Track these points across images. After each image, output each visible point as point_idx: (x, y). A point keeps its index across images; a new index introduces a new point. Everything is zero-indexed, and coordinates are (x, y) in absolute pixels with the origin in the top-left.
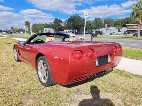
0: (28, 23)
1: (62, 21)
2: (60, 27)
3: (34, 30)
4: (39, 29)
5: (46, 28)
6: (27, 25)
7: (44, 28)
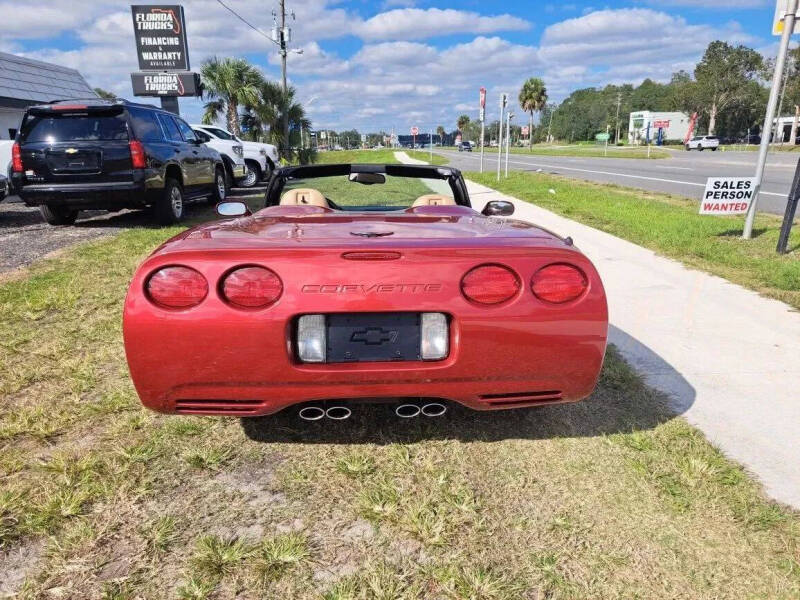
0: (536, 90)
1: (757, 59)
2: (739, 97)
3: (570, 130)
4: (602, 118)
5: (642, 107)
6: (529, 102)
7: (632, 114)
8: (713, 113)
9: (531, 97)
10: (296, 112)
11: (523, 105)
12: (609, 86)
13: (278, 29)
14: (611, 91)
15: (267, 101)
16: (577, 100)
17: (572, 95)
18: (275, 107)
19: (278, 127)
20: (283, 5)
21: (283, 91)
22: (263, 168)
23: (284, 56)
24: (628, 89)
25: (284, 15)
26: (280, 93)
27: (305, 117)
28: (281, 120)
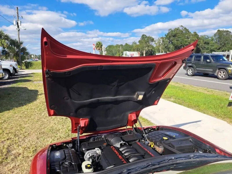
0: (99, 45)
1: (153, 39)
2: (150, 48)
7: (124, 52)
8: (144, 52)
9: (99, 47)
10: (24, 49)
11: (97, 49)
12: (117, 45)
13: (16, 21)
14: (118, 46)
15: (12, 46)
16: (109, 48)
17: (108, 46)
18: (15, 47)
19: (16, 55)
20: (18, 13)
21: (18, 42)
22: (12, 72)
23: (19, 30)
24: (122, 45)
25: (18, 17)
26: (17, 42)
27: (27, 51)
28: (17, 52)
